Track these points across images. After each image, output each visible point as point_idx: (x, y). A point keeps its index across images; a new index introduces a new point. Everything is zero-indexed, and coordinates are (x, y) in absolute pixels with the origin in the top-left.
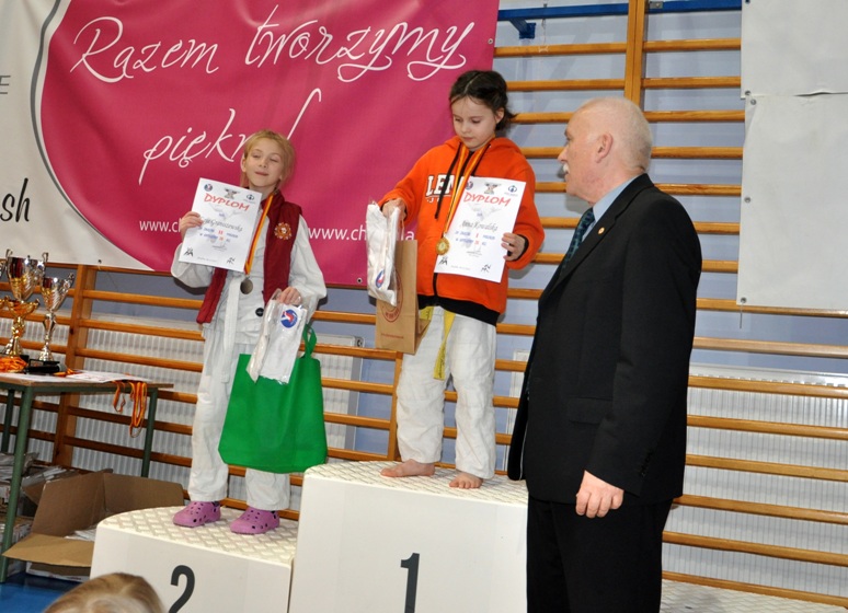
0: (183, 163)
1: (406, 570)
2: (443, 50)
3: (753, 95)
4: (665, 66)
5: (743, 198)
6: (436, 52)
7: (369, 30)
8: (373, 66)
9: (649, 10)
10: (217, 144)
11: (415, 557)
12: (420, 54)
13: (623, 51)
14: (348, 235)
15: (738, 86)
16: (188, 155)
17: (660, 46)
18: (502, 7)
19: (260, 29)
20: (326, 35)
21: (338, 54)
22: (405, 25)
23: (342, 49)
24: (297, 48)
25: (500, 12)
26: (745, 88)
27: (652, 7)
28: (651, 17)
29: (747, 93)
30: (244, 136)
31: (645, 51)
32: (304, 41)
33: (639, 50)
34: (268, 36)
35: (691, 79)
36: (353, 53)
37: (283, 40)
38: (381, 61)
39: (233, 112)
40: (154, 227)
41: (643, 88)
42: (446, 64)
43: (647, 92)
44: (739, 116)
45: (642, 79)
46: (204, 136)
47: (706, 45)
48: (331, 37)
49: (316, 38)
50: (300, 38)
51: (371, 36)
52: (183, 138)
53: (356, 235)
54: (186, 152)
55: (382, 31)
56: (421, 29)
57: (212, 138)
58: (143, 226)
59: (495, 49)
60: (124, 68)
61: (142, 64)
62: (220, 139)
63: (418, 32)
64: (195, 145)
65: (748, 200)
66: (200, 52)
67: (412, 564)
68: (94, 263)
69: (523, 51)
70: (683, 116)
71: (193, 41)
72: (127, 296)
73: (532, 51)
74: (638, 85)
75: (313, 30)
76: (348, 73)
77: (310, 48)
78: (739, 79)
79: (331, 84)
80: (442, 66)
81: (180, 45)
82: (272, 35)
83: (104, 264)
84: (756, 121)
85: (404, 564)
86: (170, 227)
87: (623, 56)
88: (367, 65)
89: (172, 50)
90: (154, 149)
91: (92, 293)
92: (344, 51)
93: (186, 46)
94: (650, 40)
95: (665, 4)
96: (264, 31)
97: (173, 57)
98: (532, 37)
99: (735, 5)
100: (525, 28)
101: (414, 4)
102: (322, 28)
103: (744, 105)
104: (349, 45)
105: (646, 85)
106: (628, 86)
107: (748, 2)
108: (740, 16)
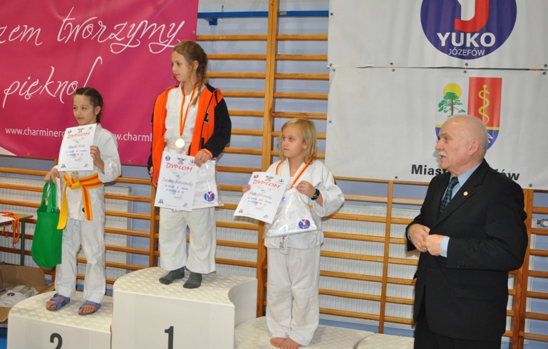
0: (27, 97)
1: (167, 334)
2: (168, 37)
3: (334, 66)
4: (287, 48)
5: (328, 121)
6: (164, 38)
7: (126, 24)
8: (130, 44)
9: (279, 15)
10: (46, 86)
11: (172, 328)
12: (155, 38)
13: (266, 40)
15: (326, 60)
16: (29, 93)
17: (285, 38)
18: (200, 11)
19: (64, 21)
20: (102, 26)
21: (110, 37)
22: (146, 22)
23: (112, 34)
24: (87, 33)
25: (199, 14)
26: (330, 61)
27: (281, 14)
28: (280, 19)
29: (331, 65)
30: (60, 82)
31: (277, 40)
32: (90, 29)
33: (274, 39)
34: (69, 25)
35: (301, 56)
36: (119, 37)
37: (78, 28)
38: (134, 42)
39: (53, 68)
40: (14, 132)
41: (276, 60)
42: (170, 44)
43: (278, 62)
44: (327, 77)
45: (276, 55)
46: (37, 82)
47: (309, 38)
48: (105, 27)
49: (97, 28)
50: (88, 27)
51: (128, 28)
52: (26, 83)
53: (126, 137)
54: (28, 91)
55: (134, 25)
56: (155, 24)
57: (42, 83)
58: (8, 131)
59: (197, 36)
62: (47, 84)
63: (154, 26)
64: (32, 87)
65: (330, 122)
66: (30, 32)
67: (170, 331)
69: (212, 38)
70: (297, 77)
71: (26, 26)
73: (216, 38)
74: (274, 58)
75: (95, 22)
76: (117, 48)
77: (94, 33)
78: (326, 56)
79: (106, 54)
80: (168, 45)
81: (18, 28)
82: (72, 26)
84: (335, 79)
85: (166, 331)
86: (23, 132)
87: (265, 42)
88: (126, 44)
89: (14, 31)
90: (10, 89)
92: (113, 36)
93: (22, 29)
94: (280, 33)
95: (288, 12)
96: (67, 22)
97: (15, 35)
98: (216, 24)
99: (325, 14)
100: (212, 20)
101: (150, 10)
102: (100, 22)
103: (329, 71)
104: (116, 32)
105: (278, 58)
106: (268, 59)
107: (332, 14)
108: (328, 21)
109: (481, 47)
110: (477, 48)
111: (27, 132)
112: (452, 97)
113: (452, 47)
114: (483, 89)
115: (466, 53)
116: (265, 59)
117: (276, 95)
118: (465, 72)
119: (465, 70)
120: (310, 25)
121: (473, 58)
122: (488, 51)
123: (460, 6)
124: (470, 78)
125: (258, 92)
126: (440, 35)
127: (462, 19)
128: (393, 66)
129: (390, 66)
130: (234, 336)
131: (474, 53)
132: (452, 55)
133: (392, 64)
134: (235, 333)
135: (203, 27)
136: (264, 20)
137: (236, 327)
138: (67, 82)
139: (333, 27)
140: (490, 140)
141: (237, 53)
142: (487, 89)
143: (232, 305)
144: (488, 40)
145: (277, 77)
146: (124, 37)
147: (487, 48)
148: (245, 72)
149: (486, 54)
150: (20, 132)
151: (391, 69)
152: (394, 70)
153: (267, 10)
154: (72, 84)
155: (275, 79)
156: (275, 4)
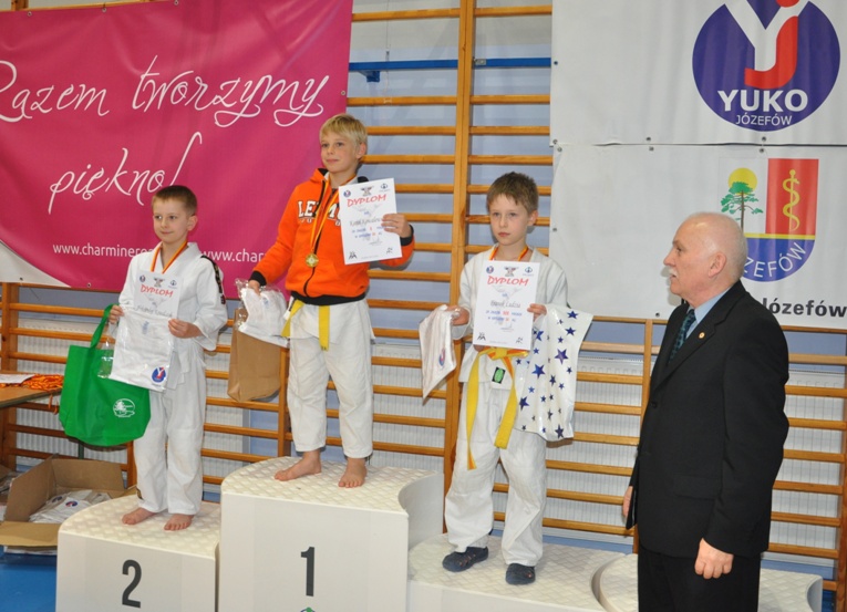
0: (86, 196)
1: (305, 559)
2: (303, 100)
3: (560, 144)
4: (488, 115)
5: (551, 228)
6: (297, 102)
7: (239, 81)
8: (245, 113)
9: (475, 65)
10: (115, 179)
11: (311, 550)
12: (284, 102)
13: (455, 104)
14: (234, 257)
15: (548, 134)
16: (90, 189)
17: (484, 100)
18: (353, 59)
19: (143, 77)
20: (201, 84)
21: (213, 101)
22: (270, 77)
23: (217, 97)
24: (177, 96)
25: (350, 64)
26: (553, 136)
27: (477, 64)
28: (476, 71)
29: (555, 142)
30: (137, 173)
31: (472, 104)
32: (183, 90)
33: (467, 103)
34: (151, 85)
35: (509, 128)
36: (227, 101)
37: (164, 88)
38: (251, 109)
39: (126, 151)
40: (66, 250)
41: (471, 135)
42: (306, 112)
43: (474, 137)
44: (549, 160)
45: (471, 127)
46: (102, 172)
47: (521, 100)
48: (206, 86)
49: (193, 88)
50: (179, 86)
51: (241, 87)
52: (84, 174)
53: (240, 257)
54: (87, 186)
55: (251, 82)
56: (283, 81)
57: (109, 173)
58: (57, 249)
59: (348, 99)
60: (23, 108)
61: (39, 106)
62: (117, 175)
63: (281, 84)
64: (95, 180)
65: (555, 230)
66: (90, 96)
67: (309, 555)
68: (17, 281)
69: (371, 102)
71: (83, 86)
72: (49, 307)
73: (378, 102)
74: (467, 132)
75: (190, 79)
76: (225, 119)
77: (189, 96)
78: (548, 128)
79: (209, 129)
80: (303, 114)
81: (72, 89)
82: (156, 86)
83: (25, 282)
84: (562, 164)
85: (303, 555)
86: (80, 250)
87: (454, 107)
88: (239, 112)
89: (65, 94)
90: (59, 183)
91: (18, 305)
92: (218, 100)
93: (77, 91)
94: (476, 94)
95: (488, 61)
96: (147, 79)
97: (66, 100)
98: (378, 81)
99: (545, 63)
100: (371, 74)
101: (275, 59)
102: (198, 78)
103: (552, 151)
104: (222, 94)
105: (473, 132)
106: (458, 133)
107: (556, 63)
108: (550, 75)
109: (786, 112)
110: (780, 114)
111: (86, 251)
112: (742, 189)
113: (741, 112)
114: (789, 177)
115: (763, 122)
116: (454, 134)
117: (471, 188)
118: (762, 150)
119: (762, 147)
120: (523, 80)
121: (774, 128)
122: (797, 117)
123: (753, 49)
124: (770, 161)
125: (444, 184)
126: (722, 94)
127: (756, 69)
128: (651, 142)
129: (647, 142)
130: (409, 561)
131: (776, 121)
132: (741, 125)
133: (649, 139)
134: (409, 556)
135: (357, 85)
136: (452, 73)
137: (410, 547)
138: (148, 172)
139: (558, 82)
140: (801, 254)
141: (411, 125)
142: (795, 177)
143: (404, 513)
144: (796, 100)
145: (473, 161)
146: (235, 101)
147: (794, 113)
148: (422, 154)
149: (794, 122)
150: (75, 250)
151: (648, 147)
152: (652, 149)
153: (455, 57)
154: (156, 175)
155: (470, 164)
156: (469, 48)
